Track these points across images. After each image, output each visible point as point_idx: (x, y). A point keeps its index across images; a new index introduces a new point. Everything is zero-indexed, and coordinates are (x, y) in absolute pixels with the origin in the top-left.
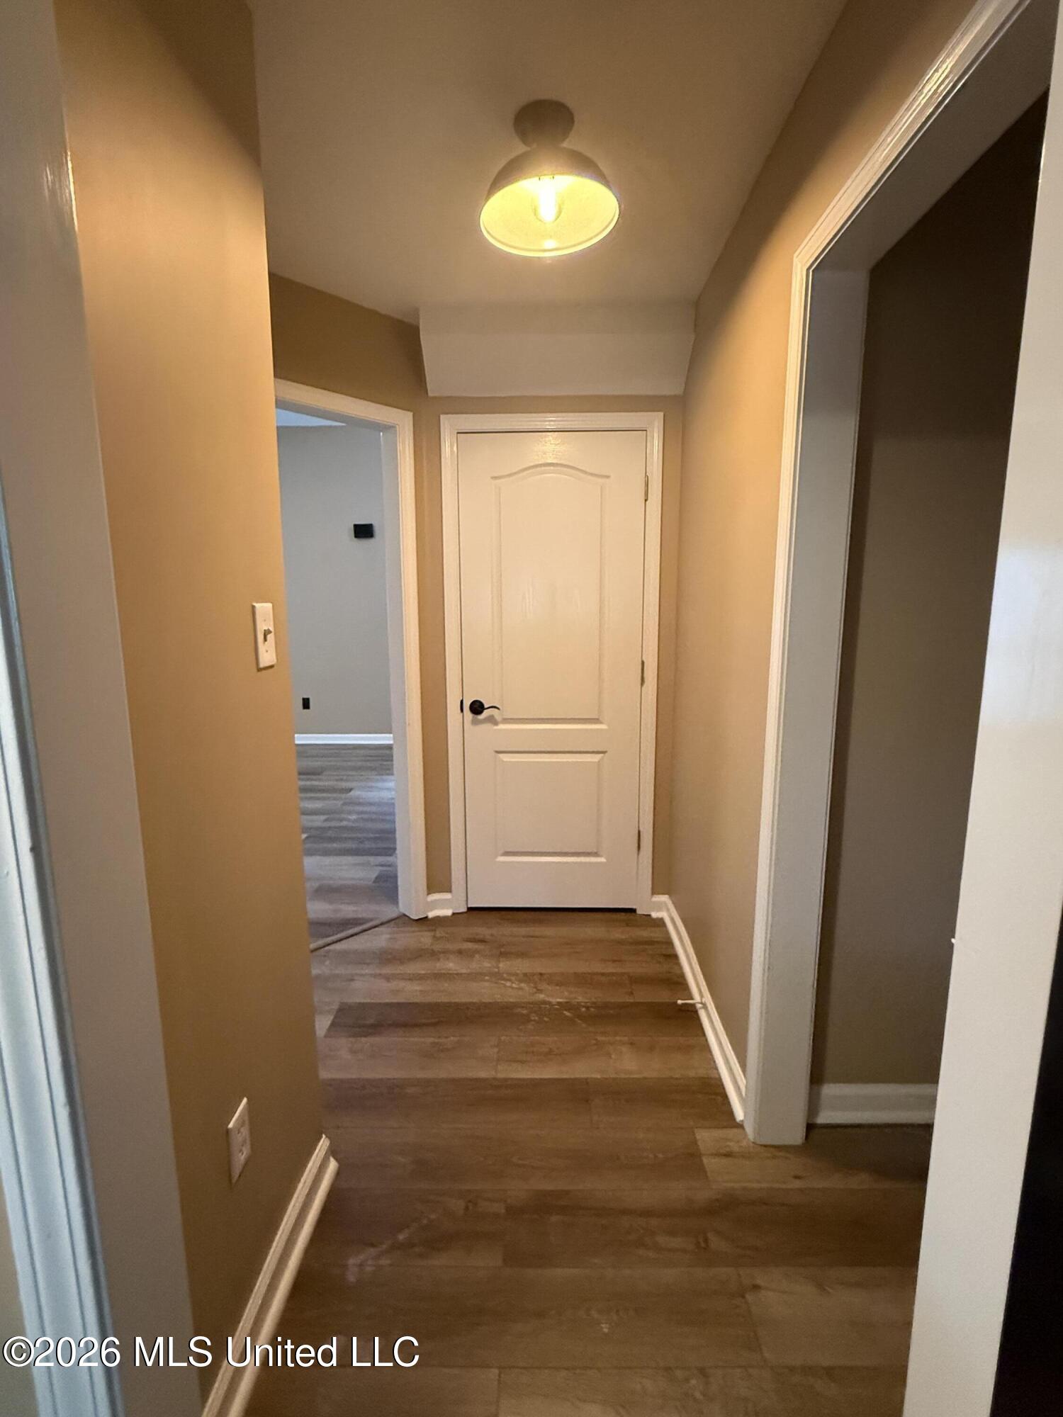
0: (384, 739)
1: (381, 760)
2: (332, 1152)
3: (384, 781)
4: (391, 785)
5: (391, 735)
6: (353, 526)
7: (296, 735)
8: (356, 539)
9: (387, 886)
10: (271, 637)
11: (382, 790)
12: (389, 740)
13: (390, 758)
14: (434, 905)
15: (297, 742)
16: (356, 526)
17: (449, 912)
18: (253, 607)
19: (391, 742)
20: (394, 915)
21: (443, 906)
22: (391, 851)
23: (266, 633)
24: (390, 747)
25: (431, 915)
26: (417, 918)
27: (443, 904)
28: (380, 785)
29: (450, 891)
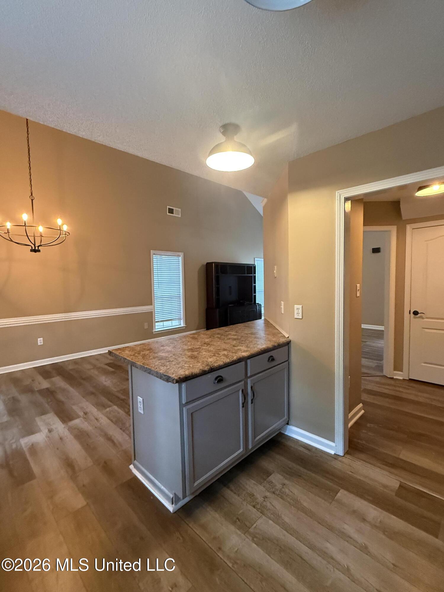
0: (381, 328)
1: (380, 335)
2: (363, 408)
3: (379, 341)
4: (383, 342)
5: (383, 327)
6: (372, 249)
7: (362, 325)
8: (373, 254)
9: (380, 368)
10: (359, 291)
11: (379, 344)
12: (382, 328)
13: (383, 335)
14: (396, 375)
15: (362, 327)
16: (373, 249)
17: (401, 378)
18: (357, 285)
19: (383, 329)
20: (382, 375)
21: (399, 376)
22: (382, 360)
23: (358, 290)
24: (383, 331)
25: (395, 377)
26: (389, 377)
27: (400, 375)
28: (379, 342)
29: (402, 371)
